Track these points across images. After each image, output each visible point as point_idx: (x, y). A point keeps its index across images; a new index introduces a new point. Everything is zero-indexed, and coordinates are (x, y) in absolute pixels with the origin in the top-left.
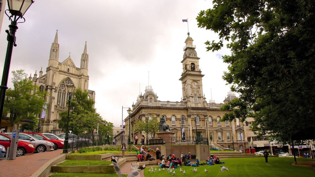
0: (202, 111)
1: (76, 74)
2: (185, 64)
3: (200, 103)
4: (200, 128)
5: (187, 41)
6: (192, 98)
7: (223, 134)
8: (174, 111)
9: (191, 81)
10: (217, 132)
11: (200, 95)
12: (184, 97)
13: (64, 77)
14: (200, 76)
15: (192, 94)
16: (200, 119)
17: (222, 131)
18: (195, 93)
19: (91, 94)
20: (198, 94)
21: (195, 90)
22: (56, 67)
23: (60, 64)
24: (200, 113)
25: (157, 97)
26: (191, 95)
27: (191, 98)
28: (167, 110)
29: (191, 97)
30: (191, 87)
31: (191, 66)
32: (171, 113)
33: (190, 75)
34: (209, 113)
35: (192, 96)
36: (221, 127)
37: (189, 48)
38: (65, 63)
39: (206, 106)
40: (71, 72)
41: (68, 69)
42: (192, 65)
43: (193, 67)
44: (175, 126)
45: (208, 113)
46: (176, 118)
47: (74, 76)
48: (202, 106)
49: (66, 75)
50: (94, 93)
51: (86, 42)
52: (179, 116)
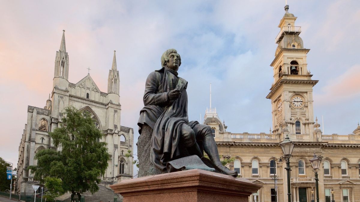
0: (312, 148)
1: (101, 101)
2: (279, 66)
3: (307, 135)
4: (307, 180)
5: (283, 21)
6: (292, 125)
7: (353, 193)
8: (257, 150)
9: (291, 94)
10: (340, 188)
11: (308, 120)
12: (275, 127)
13: (81, 106)
14: (309, 83)
15: (291, 119)
16: (306, 163)
17: (351, 186)
18: (298, 116)
19: (127, 133)
20: (304, 119)
21: (299, 110)
22: (64, 89)
23: (72, 85)
24: (306, 153)
25: (226, 128)
26: (289, 121)
27: (289, 125)
28: (244, 149)
29: (291, 123)
30: (290, 106)
31: (291, 67)
32: (251, 154)
33: (289, 83)
34: (325, 153)
35: (291, 121)
36: (348, 179)
37: (287, 33)
38: (81, 84)
39: (320, 140)
40: (92, 98)
41: (88, 93)
42: (292, 65)
43: (294, 68)
44: (257, 176)
45: (323, 152)
46: (259, 163)
47: (98, 105)
48: (312, 140)
49: (84, 103)
50: (131, 131)
51: (115, 51)
52: (266, 160)
